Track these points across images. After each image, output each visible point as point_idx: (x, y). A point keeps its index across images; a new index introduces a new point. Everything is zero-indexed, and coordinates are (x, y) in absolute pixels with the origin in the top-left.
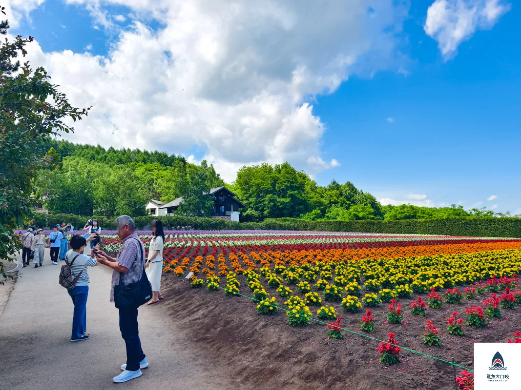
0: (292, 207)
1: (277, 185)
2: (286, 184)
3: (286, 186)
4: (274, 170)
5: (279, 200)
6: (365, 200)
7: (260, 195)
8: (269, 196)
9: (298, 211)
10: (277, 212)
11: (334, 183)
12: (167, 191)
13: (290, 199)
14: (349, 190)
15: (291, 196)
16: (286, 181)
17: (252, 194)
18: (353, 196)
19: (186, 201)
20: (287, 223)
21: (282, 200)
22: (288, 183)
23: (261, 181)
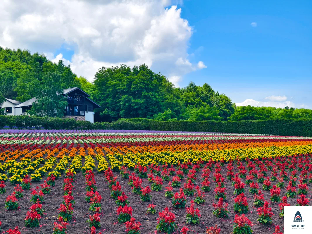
0: (146, 107)
1: (132, 86)
2: (141, 85)
3: (141, 87)
4: (132, 71)
5: (134, 101)
6: (221, 102)
7: (116, 96)
8: (124, 96)
9: (152, 111)
10: (132, 112)
11: (192, 84)
12: (23, 90)
13: (145, 100)
14: (206, 91)
15: (145, 97)
16: (141, 82)
17: (109, 95)
18: (210, 97)
19: (39, 101)
20: (139, 122)
21: (136, 101)
22: (143, 84)
23: (118, 82)
